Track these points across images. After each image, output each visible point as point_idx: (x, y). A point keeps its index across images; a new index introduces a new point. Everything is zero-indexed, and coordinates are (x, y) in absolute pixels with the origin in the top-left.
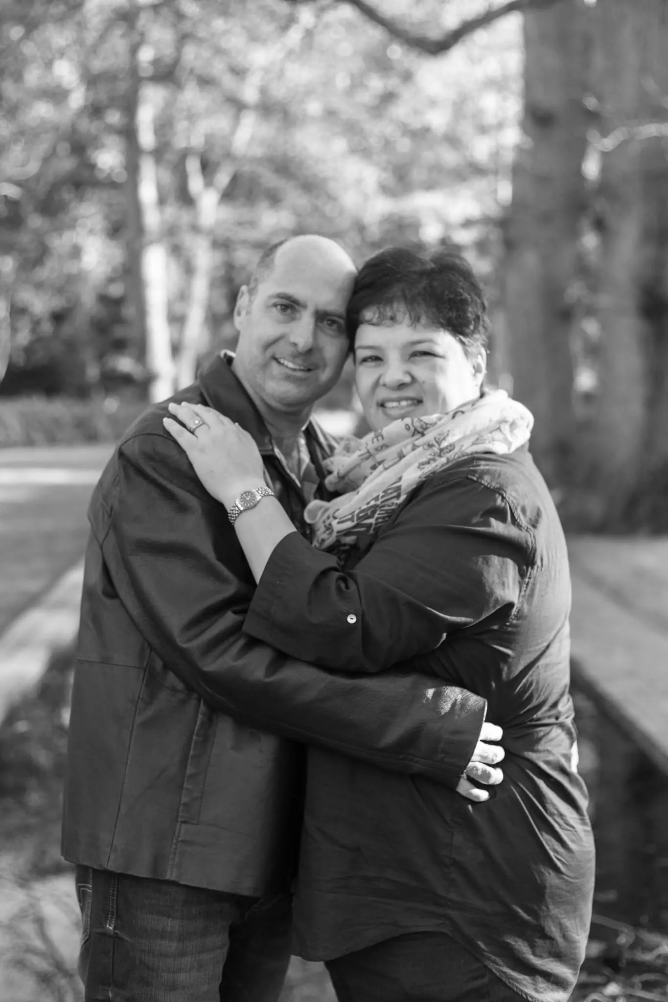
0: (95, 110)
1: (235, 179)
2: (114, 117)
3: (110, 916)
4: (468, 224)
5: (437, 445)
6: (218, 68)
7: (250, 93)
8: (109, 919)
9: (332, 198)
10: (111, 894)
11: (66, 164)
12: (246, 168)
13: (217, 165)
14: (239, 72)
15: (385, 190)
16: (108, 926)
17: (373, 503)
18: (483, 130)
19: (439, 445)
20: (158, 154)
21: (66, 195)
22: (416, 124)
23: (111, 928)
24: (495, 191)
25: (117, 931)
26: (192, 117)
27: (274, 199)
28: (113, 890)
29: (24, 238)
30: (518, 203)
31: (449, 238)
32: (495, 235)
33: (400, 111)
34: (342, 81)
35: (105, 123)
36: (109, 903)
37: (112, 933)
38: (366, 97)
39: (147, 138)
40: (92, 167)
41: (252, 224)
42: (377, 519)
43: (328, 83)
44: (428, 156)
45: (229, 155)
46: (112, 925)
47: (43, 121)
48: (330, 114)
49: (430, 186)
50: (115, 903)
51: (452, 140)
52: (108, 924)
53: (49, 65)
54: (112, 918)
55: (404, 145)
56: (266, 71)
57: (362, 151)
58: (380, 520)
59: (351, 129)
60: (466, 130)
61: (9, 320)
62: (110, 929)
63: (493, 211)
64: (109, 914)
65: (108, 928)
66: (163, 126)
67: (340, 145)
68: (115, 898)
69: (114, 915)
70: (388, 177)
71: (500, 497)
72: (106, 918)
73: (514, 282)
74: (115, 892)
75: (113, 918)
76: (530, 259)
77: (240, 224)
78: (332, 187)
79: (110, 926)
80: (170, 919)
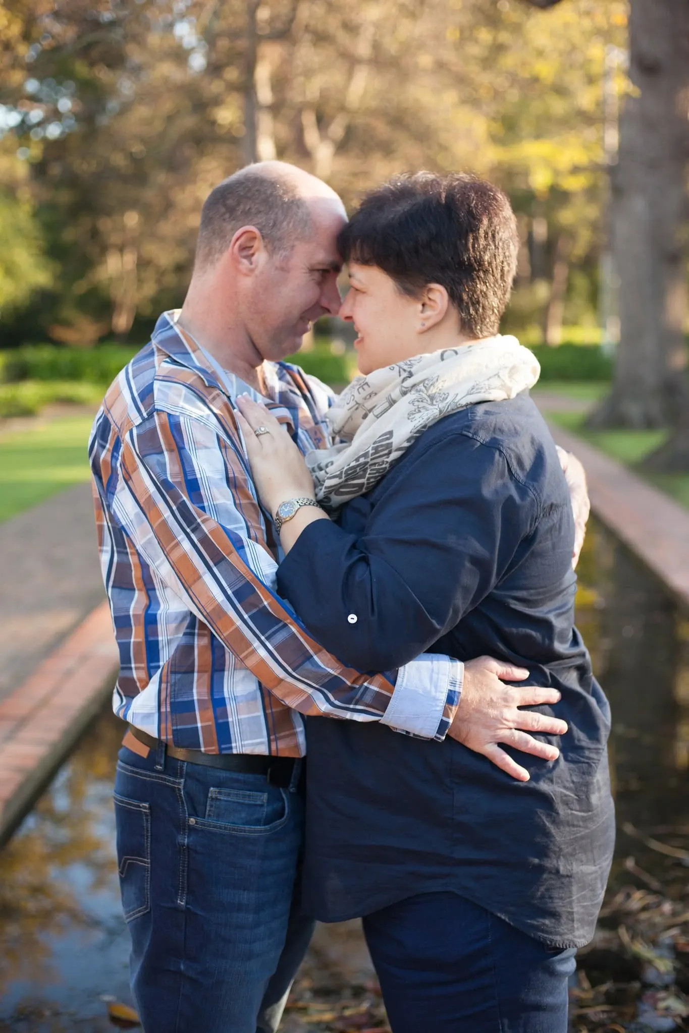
0: (214, 69)
1: (350, 131)
2: (232, 74)
3: (180, 891)
4: (576, 170)
5: (425, 392)
6: (333, 24)
7: (363, 48)
8: (180, 894)
9: (444, 148)
10: (181, 870)
11: (189, 122)
12: (360, 121)
13: (332, 118)
14: (351, 28)
15: (496, 140)
16: (179, 902)
17: (362, 460)
18: (591, 80)
19: (427, 391)
20: (275, 109)
21: (188, 151)
22: (525, 74)
23: (183, 903)
24: (602, 139)
25: (188, 906)
26: (309, 73)
27: (387, 150)
28: (184, 867)
29: (149, 195)
30: (624, 151)
31: (557, 185)
32: (604, 181)
33: (509, 61)
34: (452, 35)
35: (225, 81)
36: (179, 879)
37: (184, 909)
38: (474, 50)
39: (265, 94)
40: (213, 123)
41: (365, 174)
42: (368, 479)
43: (438, 37)
44: (536, 107)
45: (342, 108)
46: (184, 900)
47: (166, 80)
48: (441, 66)
49: (539, 135)
50: (186, 879)
51: (560, 90)
52: (179, 899)
53: (170, 26)
54: (182, 893)
55: (514, 95)
56: (378, 25)
57: (472, 102)
58: (372, 480)
59: (461, 80)
60: (574, 80)
61: (136, 271)
62: (182, 905)
63: (602, 158)
64: (179, 890)
65: (180, 903)
66: (280, 83)
67: (451, 97)
68: (185, 874)
69: (184, 891)
70: (497, 128)
71: (498, 452)
72: (177, 894)
73: (623, 228)
74: (186, 869)
75: (184, 893)
76: (638, 205)
77: (355, 175)
78: (443, 137)
79: (182, 902)
80: (246, 892)
